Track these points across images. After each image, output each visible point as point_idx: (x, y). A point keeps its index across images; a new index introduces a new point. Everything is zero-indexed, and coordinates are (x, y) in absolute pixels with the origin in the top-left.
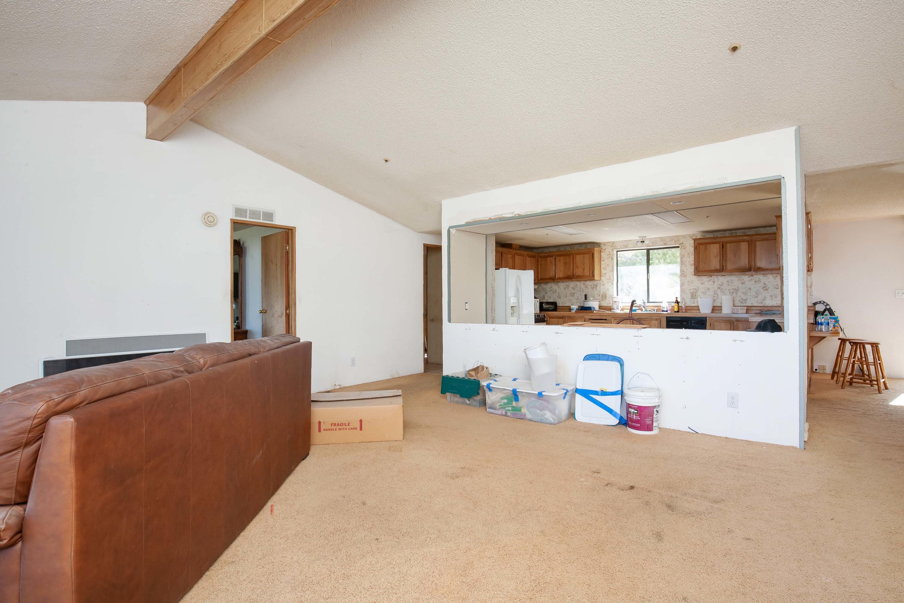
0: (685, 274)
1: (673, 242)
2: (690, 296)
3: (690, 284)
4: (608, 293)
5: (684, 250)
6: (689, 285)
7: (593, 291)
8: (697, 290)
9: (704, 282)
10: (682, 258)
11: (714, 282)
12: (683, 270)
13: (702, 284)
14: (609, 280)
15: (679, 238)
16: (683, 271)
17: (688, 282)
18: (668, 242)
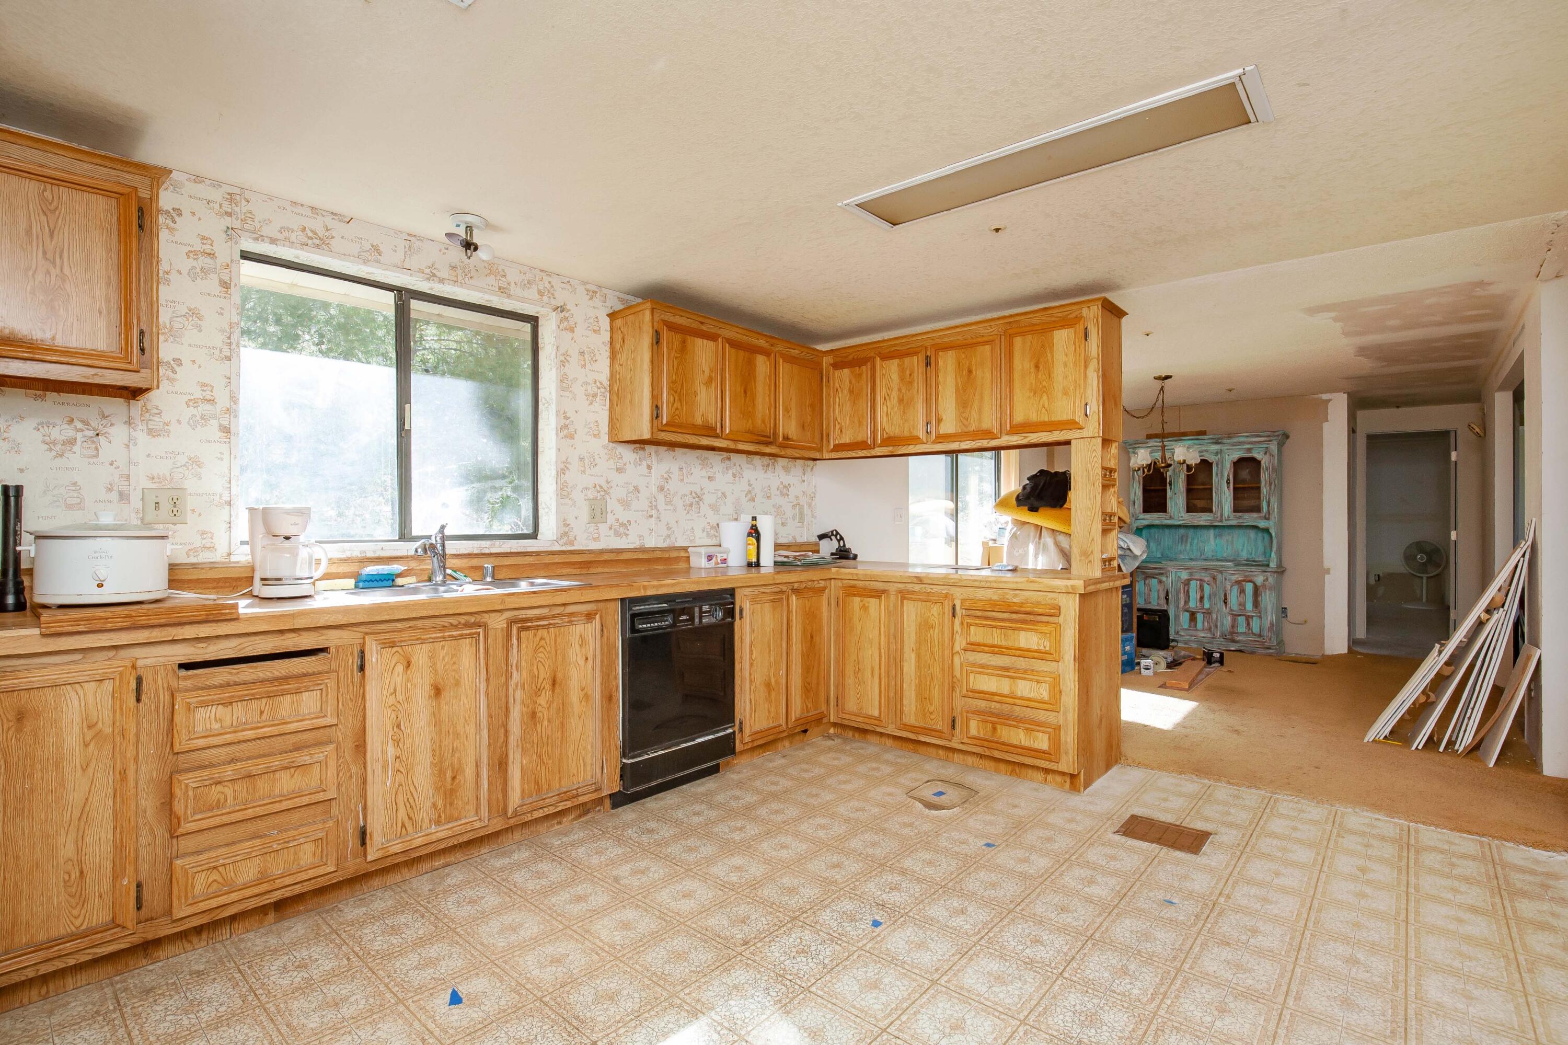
0: (572, 430)
1: (532, 293)
2: (584, 515)
3: (587, 467)
4: (190, 484)
5: (570, 335)
6: (584, 472)
7: (59, 462)
8: (605, 491)
9: (625, 465)
10: (563, 364)
11: (649, 467)
12: (565, 413)
13: (618, 470)
14: (208, 407)
15: (553, 284)
16: (566, 418)
17: (582, 459)
18: (513, 284)
